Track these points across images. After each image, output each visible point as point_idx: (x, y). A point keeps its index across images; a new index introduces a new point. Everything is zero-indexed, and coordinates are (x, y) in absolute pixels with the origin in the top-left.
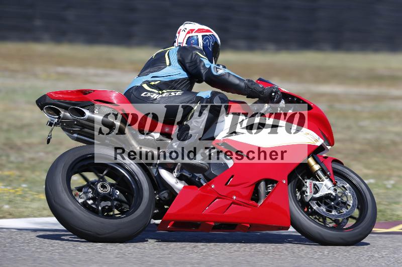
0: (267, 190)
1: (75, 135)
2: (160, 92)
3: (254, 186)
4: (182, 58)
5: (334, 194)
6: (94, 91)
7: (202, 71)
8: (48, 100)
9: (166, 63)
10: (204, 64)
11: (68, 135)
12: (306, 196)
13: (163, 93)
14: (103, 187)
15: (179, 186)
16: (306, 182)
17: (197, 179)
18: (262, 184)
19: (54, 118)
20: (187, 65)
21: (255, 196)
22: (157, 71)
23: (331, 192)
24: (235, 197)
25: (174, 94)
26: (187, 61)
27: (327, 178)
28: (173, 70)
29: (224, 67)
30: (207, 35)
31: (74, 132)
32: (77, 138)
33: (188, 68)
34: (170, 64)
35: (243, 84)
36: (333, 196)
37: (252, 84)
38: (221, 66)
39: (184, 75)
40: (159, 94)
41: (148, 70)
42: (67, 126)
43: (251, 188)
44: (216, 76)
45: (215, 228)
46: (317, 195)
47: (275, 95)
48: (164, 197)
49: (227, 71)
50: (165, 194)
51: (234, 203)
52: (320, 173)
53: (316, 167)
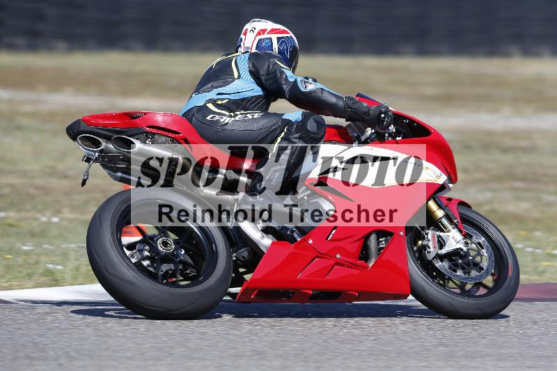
0: (378, 245)
1: (119, 174)
2: (232, 114)
3: (363, 240)
4: (256, 68)
5: (465, 249)
6: (145, 114)
7: (285, 87)
8: (83, 126)
9: (233, 75)
10: (287, 77)
11: (109, 174)
12: (428, 252)
13: (236, 115)
14: (165, 244)
15: (266, 242)
16: (427, 234)
17: (288, 233)
18: (373, 238)
19: (93, 151)
20: (263, 78)
21: (364, 254)
22: (222, 87)
23: (461, 246)
24: (338, 256)
25: (251, 117)
26: (261, 73)
27: (454, 228)
28: (243, 85)
29: (315, 80)
30: (283, 37)
31: (118, 170)
32: (121, 177)
33: (264, 81)
34: (239, 77)
35: (341, 103)
36: (464, 252)
37: (353, 103)
38: (310, 80)
39: (258, 91)
40: (231, 116)
41: (210, 85)
42: (109, 162)
43: (358, 243)
44: (304, 93)
45: (313, 298)
46: (443, 251)
47: (384, 117)
48: (243, 257)
49: (319, 86)
50: (244, 253)
51: (338, 263)
52: (445, 221)
53: (440, 213)
